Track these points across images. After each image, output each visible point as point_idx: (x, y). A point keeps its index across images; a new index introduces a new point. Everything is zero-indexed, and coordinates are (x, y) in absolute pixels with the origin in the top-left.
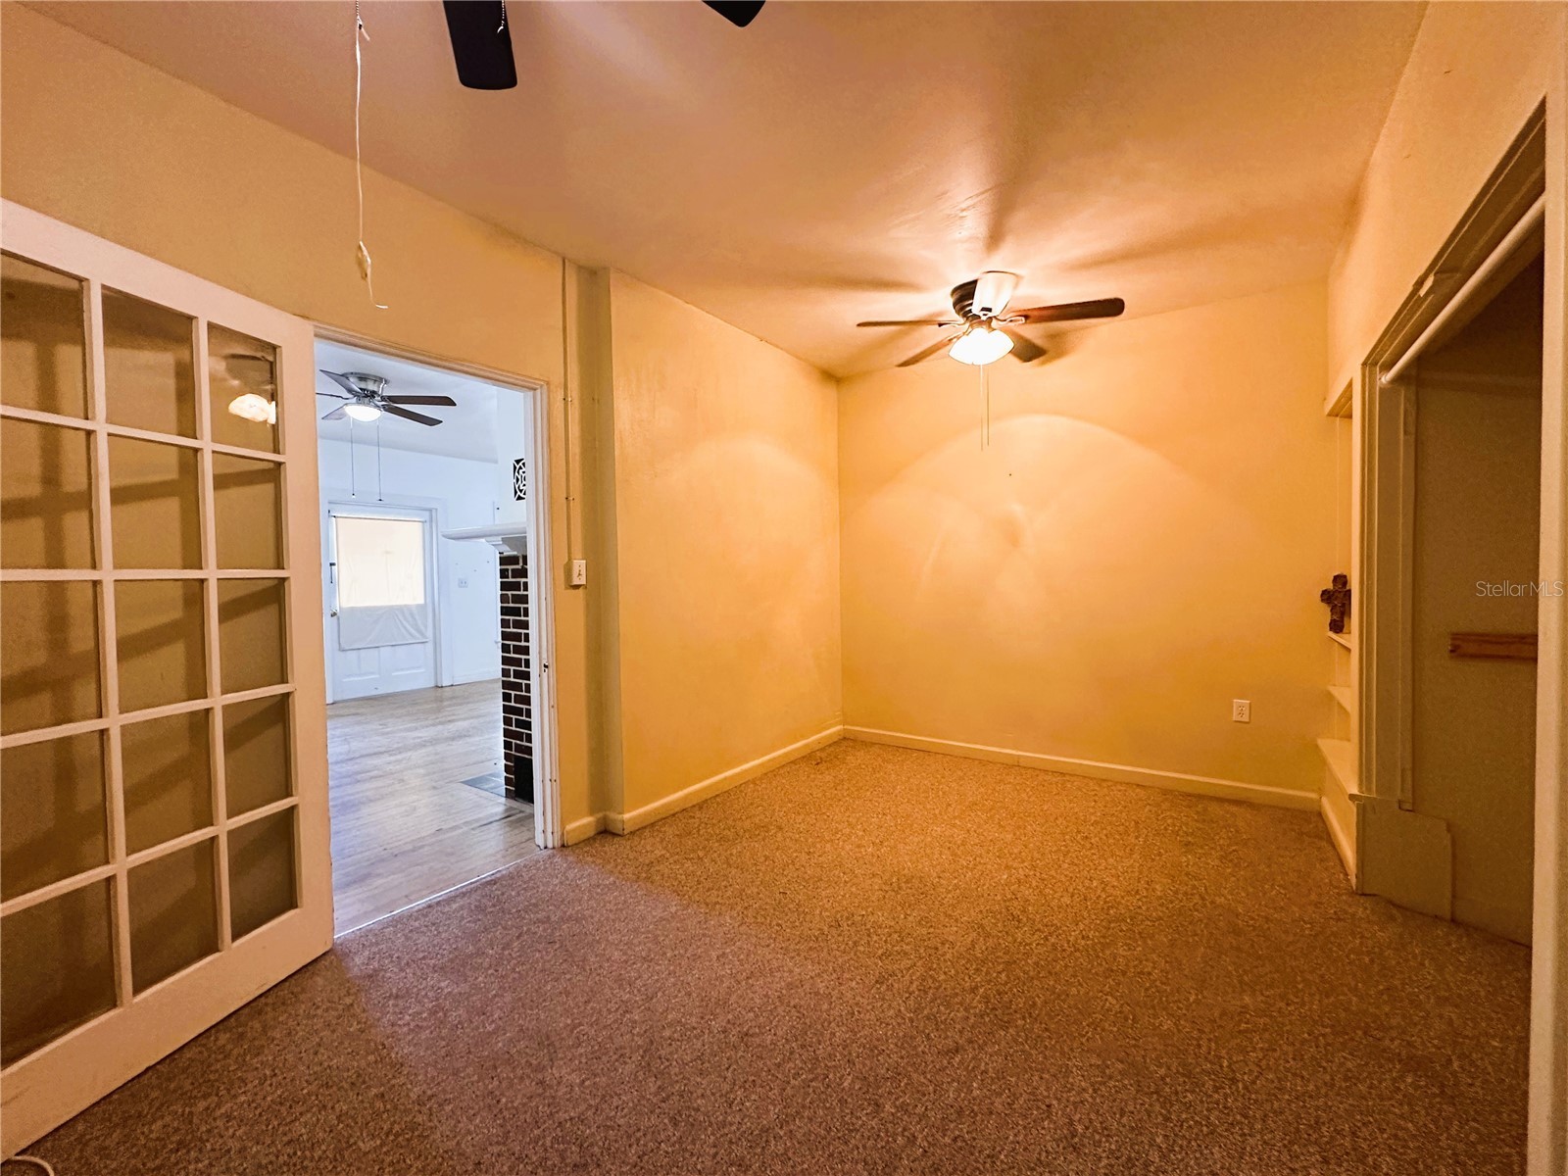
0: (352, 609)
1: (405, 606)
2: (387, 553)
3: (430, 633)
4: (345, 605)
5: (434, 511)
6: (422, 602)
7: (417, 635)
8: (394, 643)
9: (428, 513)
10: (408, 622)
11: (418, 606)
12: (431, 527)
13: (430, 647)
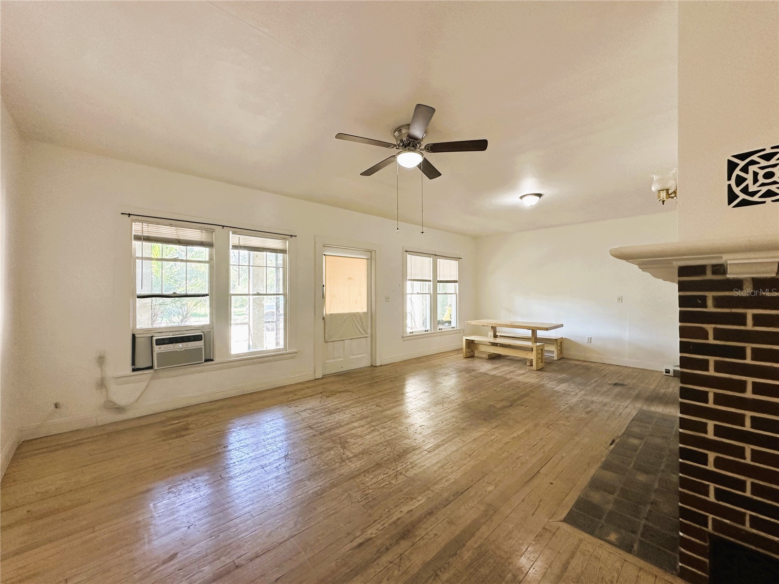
0: (331, 315)
1: (358, 313)
2: (349, 278)
3: (369, 331)
4: (328, 313)
5: (373, 253)
6: (365, 310)
7: (363, 332)
8: (352, 338)
9: (370, 253)
10: (359, 324)
11: (364, 313)
12: (371, 262)
13: (369, 339)
